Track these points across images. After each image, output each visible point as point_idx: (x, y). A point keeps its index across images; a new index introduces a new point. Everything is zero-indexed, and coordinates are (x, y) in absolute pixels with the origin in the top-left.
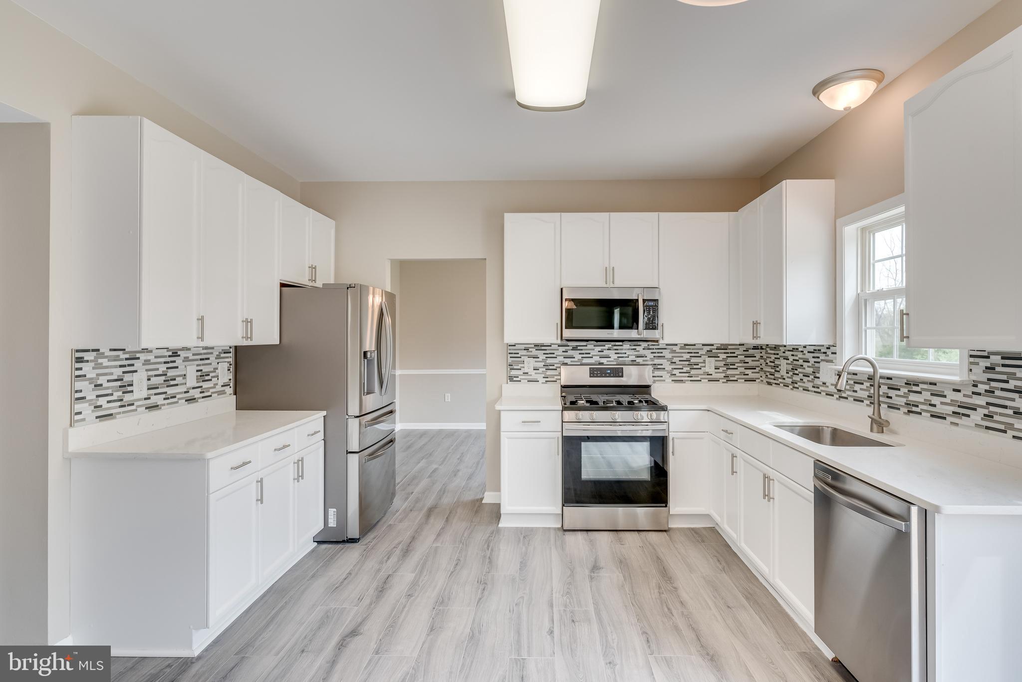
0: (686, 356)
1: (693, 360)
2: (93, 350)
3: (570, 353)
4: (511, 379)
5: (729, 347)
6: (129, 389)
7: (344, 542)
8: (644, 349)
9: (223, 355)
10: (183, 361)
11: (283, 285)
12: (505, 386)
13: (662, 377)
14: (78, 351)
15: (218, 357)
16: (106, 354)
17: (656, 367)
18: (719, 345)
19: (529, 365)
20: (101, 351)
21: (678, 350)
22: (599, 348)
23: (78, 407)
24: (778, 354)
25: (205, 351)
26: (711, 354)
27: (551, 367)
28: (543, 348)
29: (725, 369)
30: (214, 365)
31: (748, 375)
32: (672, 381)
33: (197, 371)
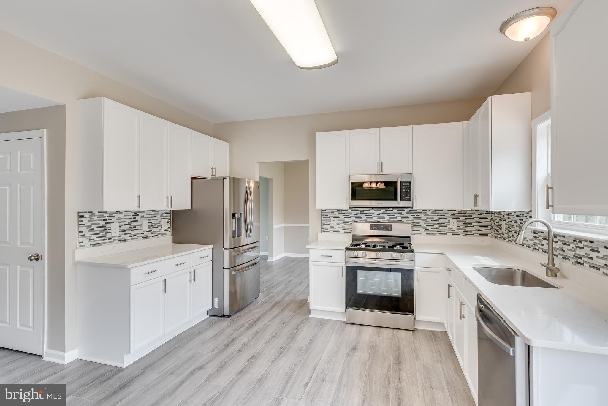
0: (436, 218)
1: (441, 220)
2: (89, 212)
3: (359, 215)
4: (324, 230)
5: (468, 212)
6: (109, 231)
7: (222, 316)
8: (406, 213)
9: (164, 215)
10: (141, 218)
11: (193, 178)
12: (320, 234)
13: (419, 231)
14: (80, 213)
15: (162, 216)
16: (96, 214)
17: (415, 225)
18: (460, 211)
19: (334, 222)
20: (93, 212)
21: (430, 214)
22: (378, 213)
23: (80, 239)
24: (500, 217)
25: (154, 213)
26: (453, 216)
27: (347, 224)
28: (343, 212)
29: (465, 226)
30: (159, 220)
31: (482, 231)
32: (426, 233)
33: (149, 223)
